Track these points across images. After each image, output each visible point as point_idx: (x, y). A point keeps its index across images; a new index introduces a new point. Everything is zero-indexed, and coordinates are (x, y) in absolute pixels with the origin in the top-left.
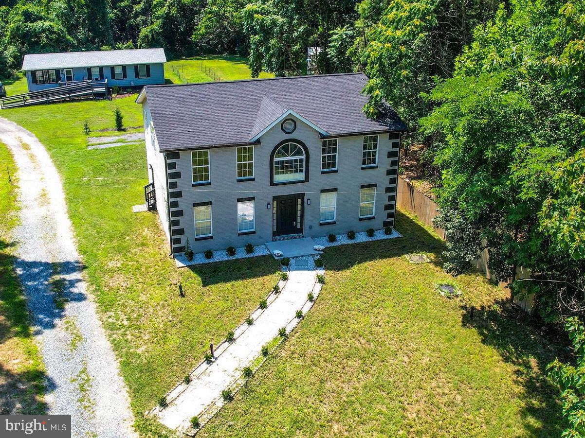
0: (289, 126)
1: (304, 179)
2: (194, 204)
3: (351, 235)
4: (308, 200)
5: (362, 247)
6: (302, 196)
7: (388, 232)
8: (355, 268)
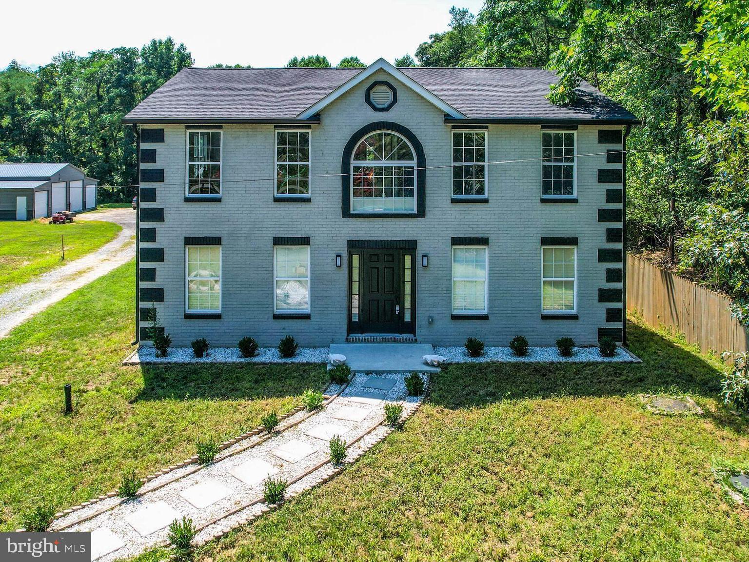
0: (382, 96)
1: (415, 211)
2: (186, 238)
3: (520, 347)
4: (423, 256)
5: (536, 370)
6: (410, 247)
7: (607, 350)
8: (501, 407)
